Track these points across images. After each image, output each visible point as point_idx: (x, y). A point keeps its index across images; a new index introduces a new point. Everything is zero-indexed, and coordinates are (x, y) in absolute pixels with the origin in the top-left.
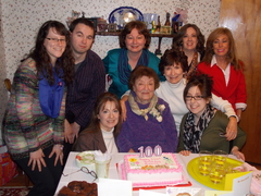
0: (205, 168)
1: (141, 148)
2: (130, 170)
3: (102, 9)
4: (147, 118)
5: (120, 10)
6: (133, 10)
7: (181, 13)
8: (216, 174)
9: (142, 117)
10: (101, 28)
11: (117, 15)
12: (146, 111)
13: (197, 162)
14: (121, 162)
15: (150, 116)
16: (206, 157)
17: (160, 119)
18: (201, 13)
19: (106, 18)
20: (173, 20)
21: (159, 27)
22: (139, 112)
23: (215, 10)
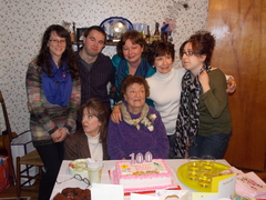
0: (194, 173)
1: (132, 155)
2: (121, 176)
3: (92, 19)
5: (110, 20)
6: (123, 20)
7: (170, 23)
8: (205, 178)
9: (134, 127)
11: (107, 25)
12: (138, 120)
13: (186, 167)
14: (113, 169)
15: (142, 125)
16: (194, 162)
17: (151, 128)
18: (190, 22)
20: (163, 29)
21: (148, 36)
22: (131, 122)
23: (203, 20)
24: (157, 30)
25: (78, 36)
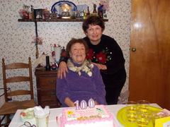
0: (132, 116)
1: (77, 102)
2: (67, 122)
3: (46, 3)
4: (80, 74)
5: (59, 3)
6: (69, 3)
7: (104, 4)
8: (143, 120)
9: (76, 73)
10: (45, 16)
11: (57, 7)
12: (80, 68)
13: (125, 111)
14: (60, 115)
16: (132, 106)
18: (119, 4)
19: (49, 9)
20: (99, 9)
22: (74, 69)
23: (128, 2)
24: (95, 10)
25: (35, 16)
